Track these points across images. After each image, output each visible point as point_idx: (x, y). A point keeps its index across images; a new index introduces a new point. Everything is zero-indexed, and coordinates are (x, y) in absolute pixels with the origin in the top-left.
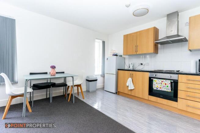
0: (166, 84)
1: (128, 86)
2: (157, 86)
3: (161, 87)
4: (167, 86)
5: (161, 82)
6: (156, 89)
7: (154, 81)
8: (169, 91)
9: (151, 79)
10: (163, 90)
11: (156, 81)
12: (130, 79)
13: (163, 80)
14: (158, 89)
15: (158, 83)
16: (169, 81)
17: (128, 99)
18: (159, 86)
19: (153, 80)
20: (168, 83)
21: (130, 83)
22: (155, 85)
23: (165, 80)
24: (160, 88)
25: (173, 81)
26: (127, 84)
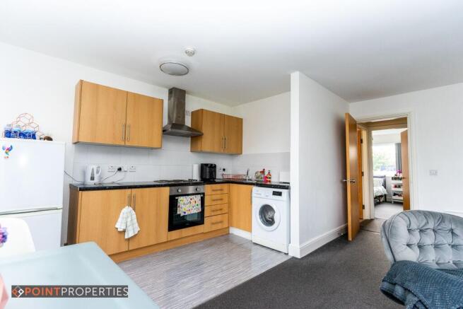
0: (195, 202)
1: (124, 231)
2: (185, 209)
3: (190, 208)
4: (198, 205)
5: (189, 200)
6: (183, 214)
7: (180, 200)
8: (199, 211)
9: (176, 198)
11: (182, 201)
12: (127, 210)
13: (192, 197)
15: (185, 203)
16: (199, 195)
18: (187, 207)
19: (178, 199)
20: (198, 200)
21: (131, 220)
22: (181, 208)
23: (194, 196)
24: (188, 212)
25: (201, 196)
26: (117, 226)
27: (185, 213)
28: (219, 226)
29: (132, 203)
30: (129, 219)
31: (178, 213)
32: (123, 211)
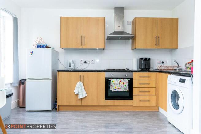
0: (124, 84)
1: (77, 95)
2: (116, 88)
3: (119, 87)
4: (125, 86)
5: (119, 82)
6: (114, 91)
7: (112, 81)
8: (127, 90)
9: (109, 79)
10: (121, 90)
11: (114, 82)
12: (79, 84)
13: (121, 80)
14: (116, 91)
15: (116, 83)
16: (127, 79)
17: (78, 113)
18: (117, 86)
19: (110, 80)
20: (126, 82)
21: (81, 89)
22: (113, 86)
23: (123, 80)
24: (118, 89)
25: (129, 80)
26: (75, 92)
27: (116, 90)
28: (147, 104)
29: (82, 80)
30: (80, 89)
31: (111, 89)
32: (77, 84)
